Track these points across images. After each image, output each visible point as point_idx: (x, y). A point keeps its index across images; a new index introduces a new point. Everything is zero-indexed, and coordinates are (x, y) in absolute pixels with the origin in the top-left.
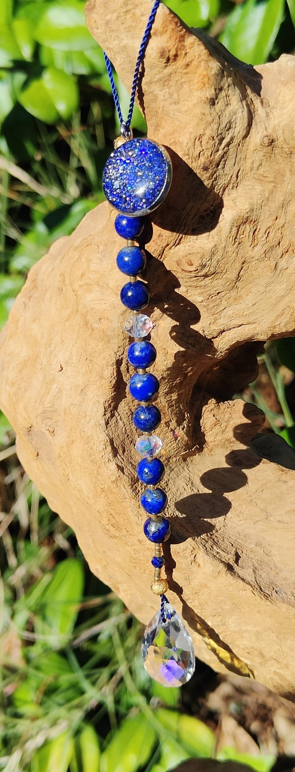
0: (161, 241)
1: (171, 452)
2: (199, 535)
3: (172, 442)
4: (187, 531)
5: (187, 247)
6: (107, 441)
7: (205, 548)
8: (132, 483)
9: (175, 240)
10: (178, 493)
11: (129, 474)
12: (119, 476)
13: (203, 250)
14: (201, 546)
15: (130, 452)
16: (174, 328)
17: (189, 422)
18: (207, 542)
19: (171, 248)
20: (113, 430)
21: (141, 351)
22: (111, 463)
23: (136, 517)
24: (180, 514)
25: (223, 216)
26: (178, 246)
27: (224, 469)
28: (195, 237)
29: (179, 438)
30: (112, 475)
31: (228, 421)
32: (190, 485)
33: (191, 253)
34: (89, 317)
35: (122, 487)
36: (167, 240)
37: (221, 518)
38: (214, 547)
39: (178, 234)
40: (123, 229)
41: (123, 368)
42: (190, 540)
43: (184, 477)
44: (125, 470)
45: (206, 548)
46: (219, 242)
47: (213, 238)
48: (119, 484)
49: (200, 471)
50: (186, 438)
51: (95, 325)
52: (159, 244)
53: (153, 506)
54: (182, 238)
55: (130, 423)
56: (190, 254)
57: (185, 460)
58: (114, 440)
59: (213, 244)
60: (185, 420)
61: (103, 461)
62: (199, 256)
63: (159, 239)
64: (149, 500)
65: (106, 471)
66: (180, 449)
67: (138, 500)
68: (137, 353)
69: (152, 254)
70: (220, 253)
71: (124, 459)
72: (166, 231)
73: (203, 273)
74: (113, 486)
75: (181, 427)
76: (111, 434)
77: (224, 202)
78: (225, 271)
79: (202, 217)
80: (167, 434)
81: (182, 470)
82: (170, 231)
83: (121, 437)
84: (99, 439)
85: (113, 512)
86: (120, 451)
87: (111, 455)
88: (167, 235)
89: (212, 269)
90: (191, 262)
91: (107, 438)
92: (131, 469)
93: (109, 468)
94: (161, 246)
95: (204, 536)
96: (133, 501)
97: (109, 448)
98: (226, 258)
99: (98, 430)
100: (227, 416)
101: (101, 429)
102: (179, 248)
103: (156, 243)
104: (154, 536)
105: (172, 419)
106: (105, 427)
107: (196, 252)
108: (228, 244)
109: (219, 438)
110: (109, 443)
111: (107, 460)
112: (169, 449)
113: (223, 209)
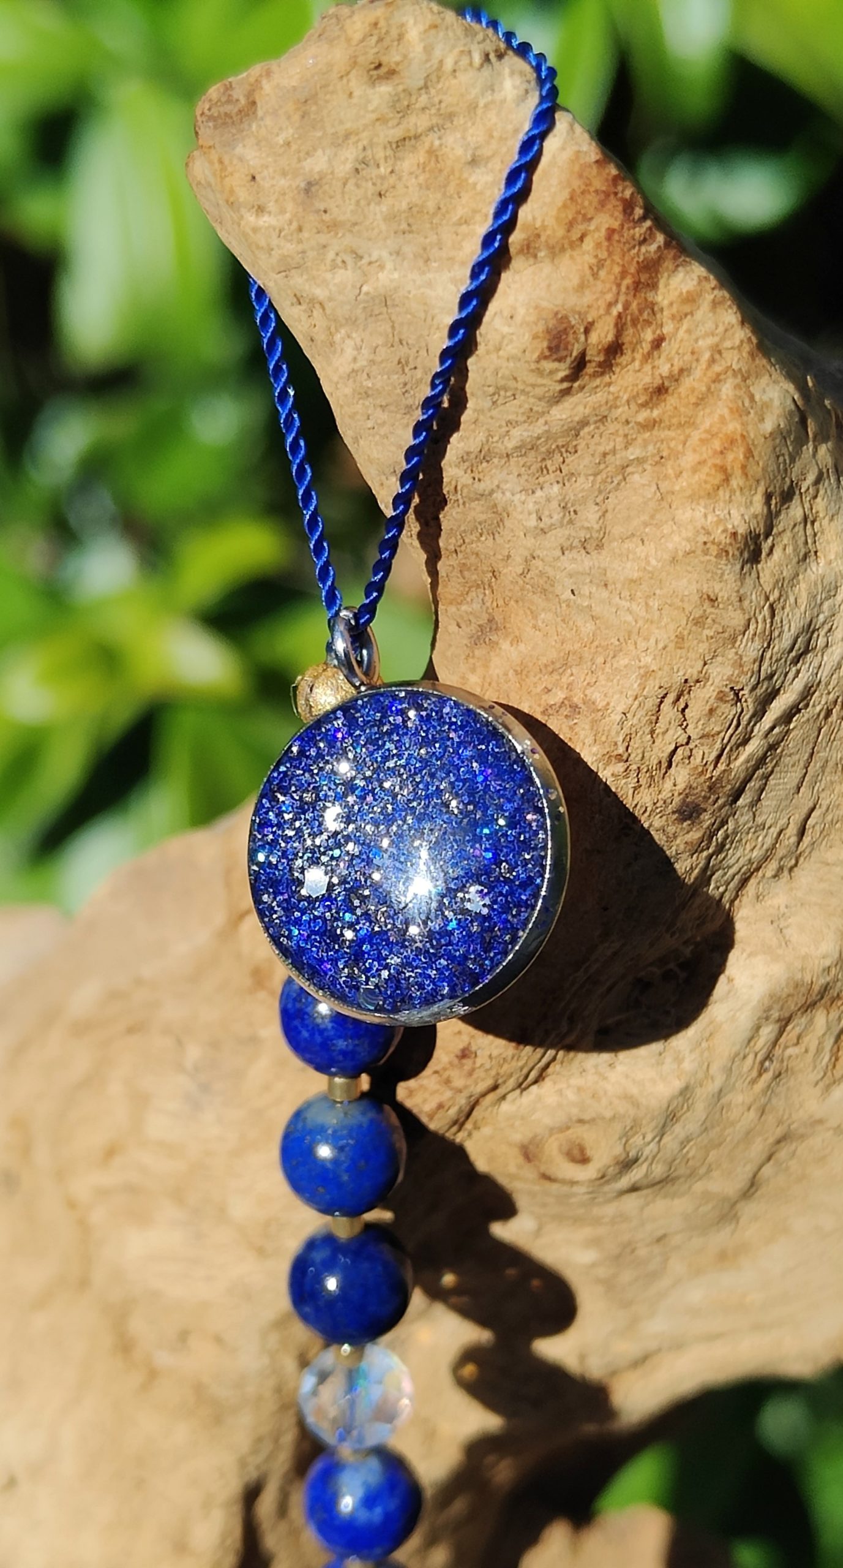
0: (470, 1073)
5: (571, 1095)
9: (525, 1071)
13: (636, 1104)
16: (470, 1355)
19: (504, 1097)
25: (730, 980)
26: (534, 1088)
28: (605, 1057)
33: (586, 1117)
34: (137, 1325)
36: (493, 1073)
39: (540, 1051)
40: (318, 1039)
46: (700, 1075)
47: (679, 1060)
51: (163, 1359)
52: (458, 1083)
54: (554, 1059)
56: (581, 1121)
59: (677, 1084)
62: (618, 1128)
63: (462, 1065)
69: (424, 1119)
70: (699, 1109)
72: (491, 1038)
73: (624, 1182)
77: (739, 926)
78: (702, 1171)
79: (644, 985)
82: (510, 1039)
88: (495, 1053)
89: (658, 1170)
90: (582, 1150)
94: (466, 1094)
98: (718, 1129)
102: (539, 1098)
103: (448, 1082)
107: (608, 1114)
108: (733, 1080)
113: (733, 956)
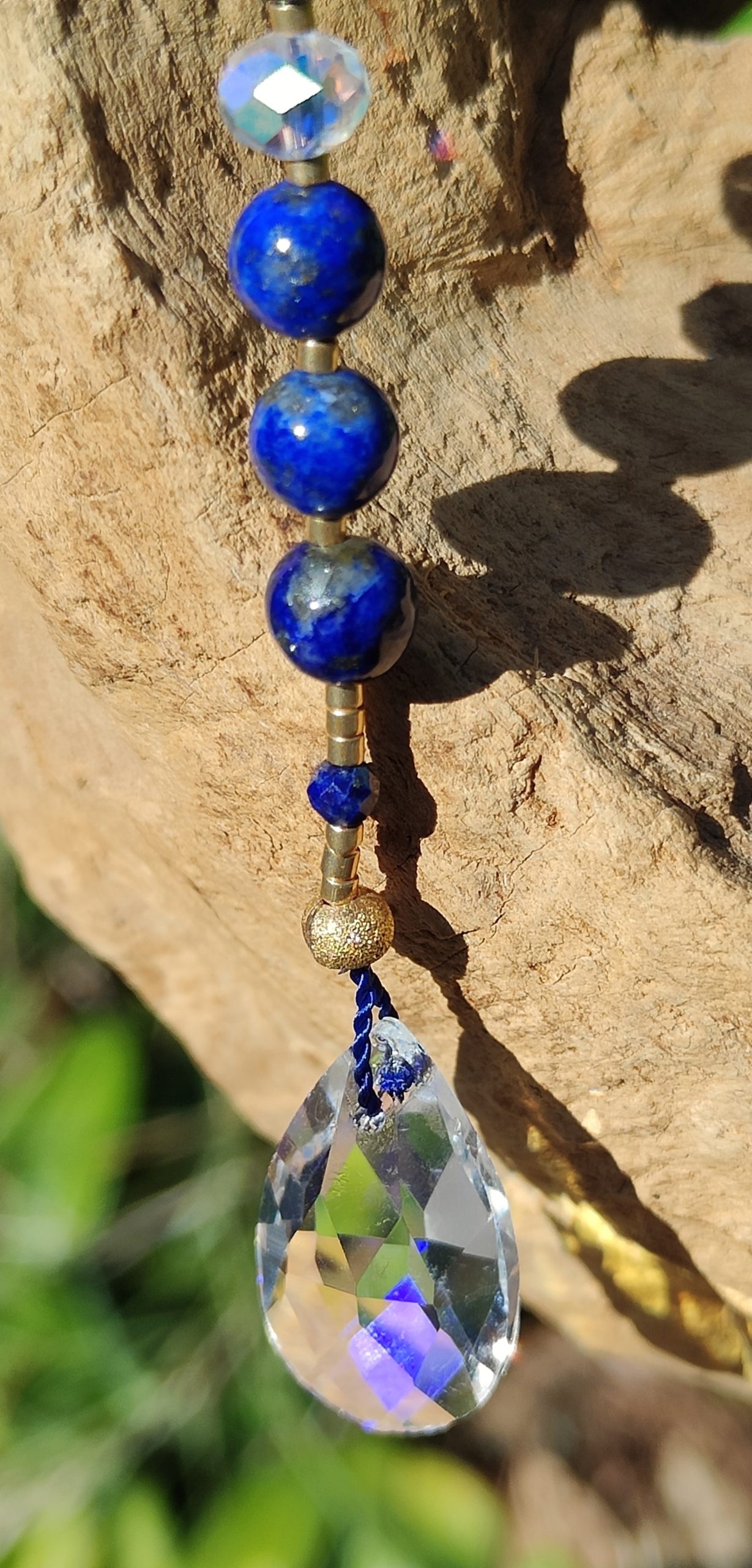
1: (415, 236)
2: (555, 666)
3: (425, 185)
4: (496, 639)
6: (68, 105)
7: (584, 729)
8: (205, 354)
10: (450, 456)
11: (190, 309)
12: (135, 312)
14: (565, 719)
15: (200, 196)
17: (508, 98)
18: (594, 700)
20: (104, 50)
22: (89, 241)
23: (228, 551)
24: (458, 558)
27: (675, 366)
29: (458, 169)
30: (97, 301)
31: (698, 128)
32: (508, 423)
35: (152, 377)
37: (663, 599)
38: (632, 729)
42: (509, 680)
43: (482, 380)
44: (170, 285)
45: (592, 731)
48: (133, 357)
49: (558, 360)
50: (493, 176)
53: (320, 460)
55: (196, 33)
57: (484, 296)
58: (109, 109)
60: (483, 77)
61: (48, 224)
64: (300, 431)
65: (64, 283)
66: (463, 227)
67: (235, 453)
71: (166, 226)
74: (100, 369)
75: (470, 112)
76: (89, 72)
80: (399, 136)
81: (468, 346)
83: (146, 102)
84: (27, 94)
85: (105, 528)
86: (144, 181)
87: (88, 189)
91: (67, 85)
92: (200, 284)
93: (81, 267)
95: (578, 671)
96: (213, 461)
97: (79, 149)
99: (15, 37)
100: (692, 104)
101: (35, 36)
104: (323, 633)
105: (422, 58)
106: (57, 26)
109: (653, 209)
110: (75, 120)
111: (65, 218)
112: (407, 217)
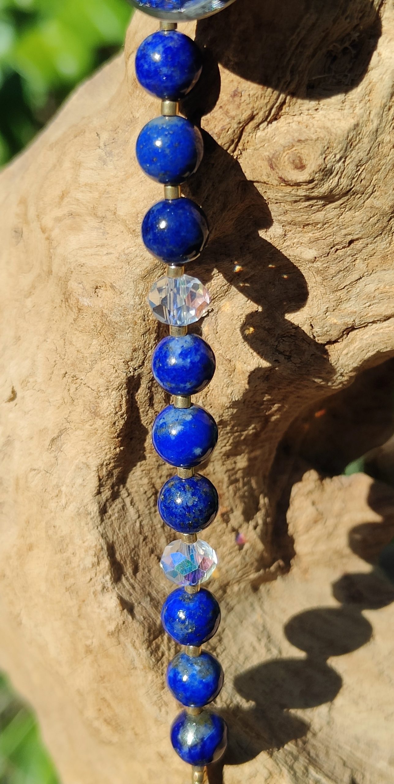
0: (239, 106)
1: (230, 573)
2: (280, 744)
3: (234, 554)
4: (258, 736)
5: (294, 126)
6: (102, 548)
7: (292, 772)
8: (150, 636)
9: (269, 107)
10: (242, 658)
11: (144, 618)
12: (124, 623)
13: (330, 133)
14: (285, 770)
15: (149, 571)
16: (251, 319)
17: (267, 515)
18: (296, 759)
19: (258, 126)
20: (116, 525)
21: (184, 355)
22: (108, 596)
23: (156, 708)
24: (244, 700)
25: (379, 55)
26: (274, 123)
27: (330, 611)
28: (313, 103)
29: (247, 546)
30: (110, 619)
31: (339, 515)
32: (264, 641)
33: (303, 139)
34: (73, 285)
35: (129, 646)
36: (251, 106)
37: (323, 709)
39: (276, 93)
40: (153, 68)
41: (141, 395)
42: (263, 756)
43: (255, 625)
44: (137, 610)
45: (295, 773)
46: (365, 118)
47: (353, 107)
48: (122, 638)
49: (284, 611)
50: (260, 546)
51: (85, 302)
52: (233, 113)
53: (193, 692)
54: (284, 103)
55: (150, 513)
56: (299, 141)
57: (255, 588)
58: (116, 546)
59: (353, 122)
60: (258, 509)
61: (92, 589)
62: (319, 147)
63: (235, 101)
64: (185, 678)
65: (98, 610)
66: (248, 566)
67: (160, 671)
68: (173, 361)
69: (215, 138)
70: (365, 143)
71: (136, 585)
72: (249, 83)
73: (324, 189)
74: (109, 642)
75: (252, 523)
76: (110, 534)
77: (384, 23)
78: (370, 190)
79: (332, 57)
80: (224, 538)
81: (249, 610)
82: (259, 83)
83: (131, 541)
84: (86, 544)
85: (108, 696)
86: (128, 570)
87: (108, 577)
88: (252, 93)
89: (344, 182)
90: (301, 160)
91: (102, 541)
92: (148, 607)
93: (104, 605)
94: (236, 120)
95: (290, 746)
96: (151, 676)
97: (105, 564)
98: (377, 159)
99: (83, 524)
100: (337, 506)
101: (91, 523)
102: (277, 128)
103: (227, 113)
104: (192, 751)
105: (234, 508)
106: (99, 519)
107: (314, 137)
108: (384, 124)
109: (322, 547)
110: (105, 553)
111: (99, 588)
112: (227, 567)
113: (381, 40)
